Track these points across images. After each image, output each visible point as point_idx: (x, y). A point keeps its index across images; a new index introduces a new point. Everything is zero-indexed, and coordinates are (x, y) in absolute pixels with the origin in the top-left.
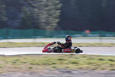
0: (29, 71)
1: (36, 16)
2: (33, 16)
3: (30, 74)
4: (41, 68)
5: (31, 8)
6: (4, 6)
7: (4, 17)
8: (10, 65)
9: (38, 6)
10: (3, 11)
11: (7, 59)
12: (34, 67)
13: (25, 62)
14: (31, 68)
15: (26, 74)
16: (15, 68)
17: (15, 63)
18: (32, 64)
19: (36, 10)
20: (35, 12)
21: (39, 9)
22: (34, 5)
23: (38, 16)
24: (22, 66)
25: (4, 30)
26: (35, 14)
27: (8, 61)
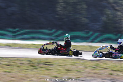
0: (109, 77)
1: (119, 19)
2: (116, 20)
3: (110, 81)
4: (122, 75)
5: (114, 11)
6: (85, 7)
7: (85, 19)
8: (89, 70)
9: (121, 10)
10: (84, 12)
11: (87, 64)
12: (115, 73)
13: (106, 67)
14: (112, 74)
15: (106, 81)
16: (95, 73)
17: (95, 68)
18: (113, 70)
19: (119, 13)
20: (118, 15)
21: (122, 13)
22: (117, 8)
23: (121, 20)
24: (103, 72)
25: (84, 32)
26: (118, 18)
27: (88, 65)
